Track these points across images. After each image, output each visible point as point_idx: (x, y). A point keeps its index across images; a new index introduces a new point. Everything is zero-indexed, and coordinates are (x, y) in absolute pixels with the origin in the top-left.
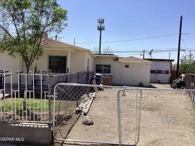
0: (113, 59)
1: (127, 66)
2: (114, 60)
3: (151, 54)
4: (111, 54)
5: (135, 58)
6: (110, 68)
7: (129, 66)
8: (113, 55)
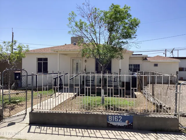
0: (142, 58)
1: (156, 65)
2: (143, 60)
3: (173, 53)
4: (140, 55)
5: (162, 57)
6: (139, 67)
7: (158, 65)
8: (142, 55)
